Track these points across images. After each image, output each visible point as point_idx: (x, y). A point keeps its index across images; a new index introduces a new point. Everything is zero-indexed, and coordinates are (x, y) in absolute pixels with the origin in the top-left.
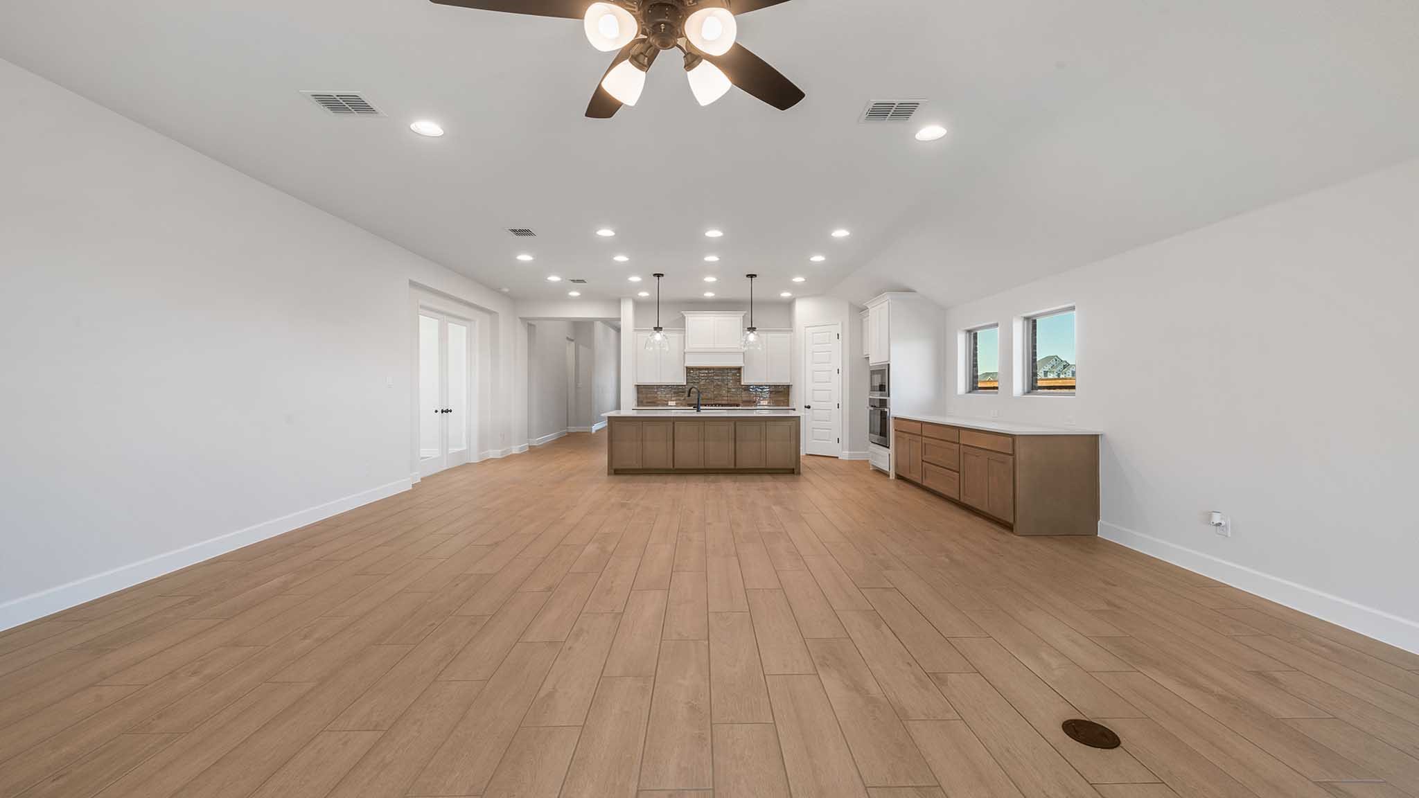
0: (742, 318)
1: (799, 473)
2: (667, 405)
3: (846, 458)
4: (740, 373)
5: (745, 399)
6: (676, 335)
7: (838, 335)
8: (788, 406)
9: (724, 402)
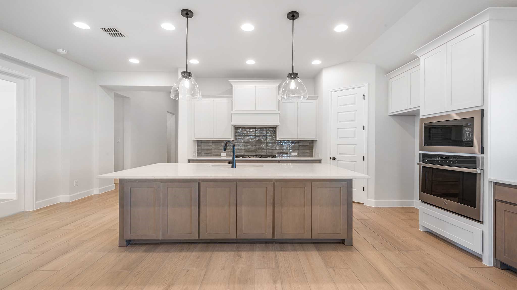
0: (278, 86)
1: (351, 244)
2: (220, 155)
3: (373, 205)
4: (276, 131)
5: (279, 151)
6: (225, 100)
7: (364, 95)
8: (312, 156)
9: (263, 153)
